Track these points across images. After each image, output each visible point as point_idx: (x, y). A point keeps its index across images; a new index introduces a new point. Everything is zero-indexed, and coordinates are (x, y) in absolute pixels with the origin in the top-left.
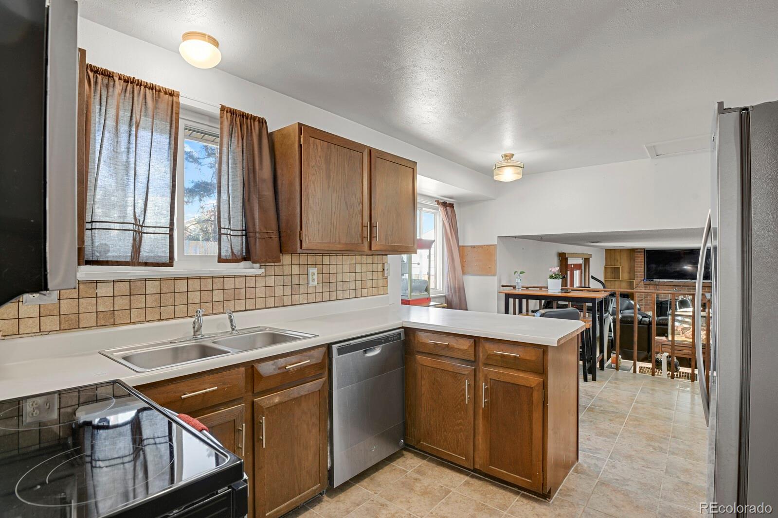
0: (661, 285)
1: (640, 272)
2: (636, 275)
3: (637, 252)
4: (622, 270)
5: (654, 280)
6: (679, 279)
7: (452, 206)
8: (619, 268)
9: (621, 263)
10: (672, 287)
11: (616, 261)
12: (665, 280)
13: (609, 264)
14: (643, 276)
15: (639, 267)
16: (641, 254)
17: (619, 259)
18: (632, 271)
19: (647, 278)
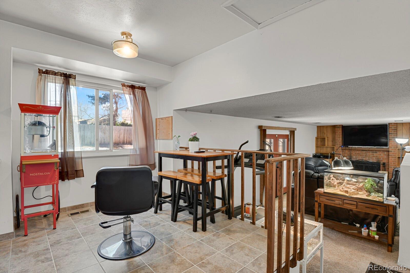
0: (353, 150)
1: (339, 141)
2: (337, 143)
3: (337, 127)
4: (328, 140)
5: (349, 146)
6: (365, 146)
7: (143, 89)
8: (325, 138)
9: (327, 135)
10: (361, 151)
11: (324, 134)
12: (356, 147)
13: (320, 135)
14: (341, 144)
15: (338, 138)
16: (339, 129)
17: (326, 132)
18: (334, 140)
19: (344, 145)
